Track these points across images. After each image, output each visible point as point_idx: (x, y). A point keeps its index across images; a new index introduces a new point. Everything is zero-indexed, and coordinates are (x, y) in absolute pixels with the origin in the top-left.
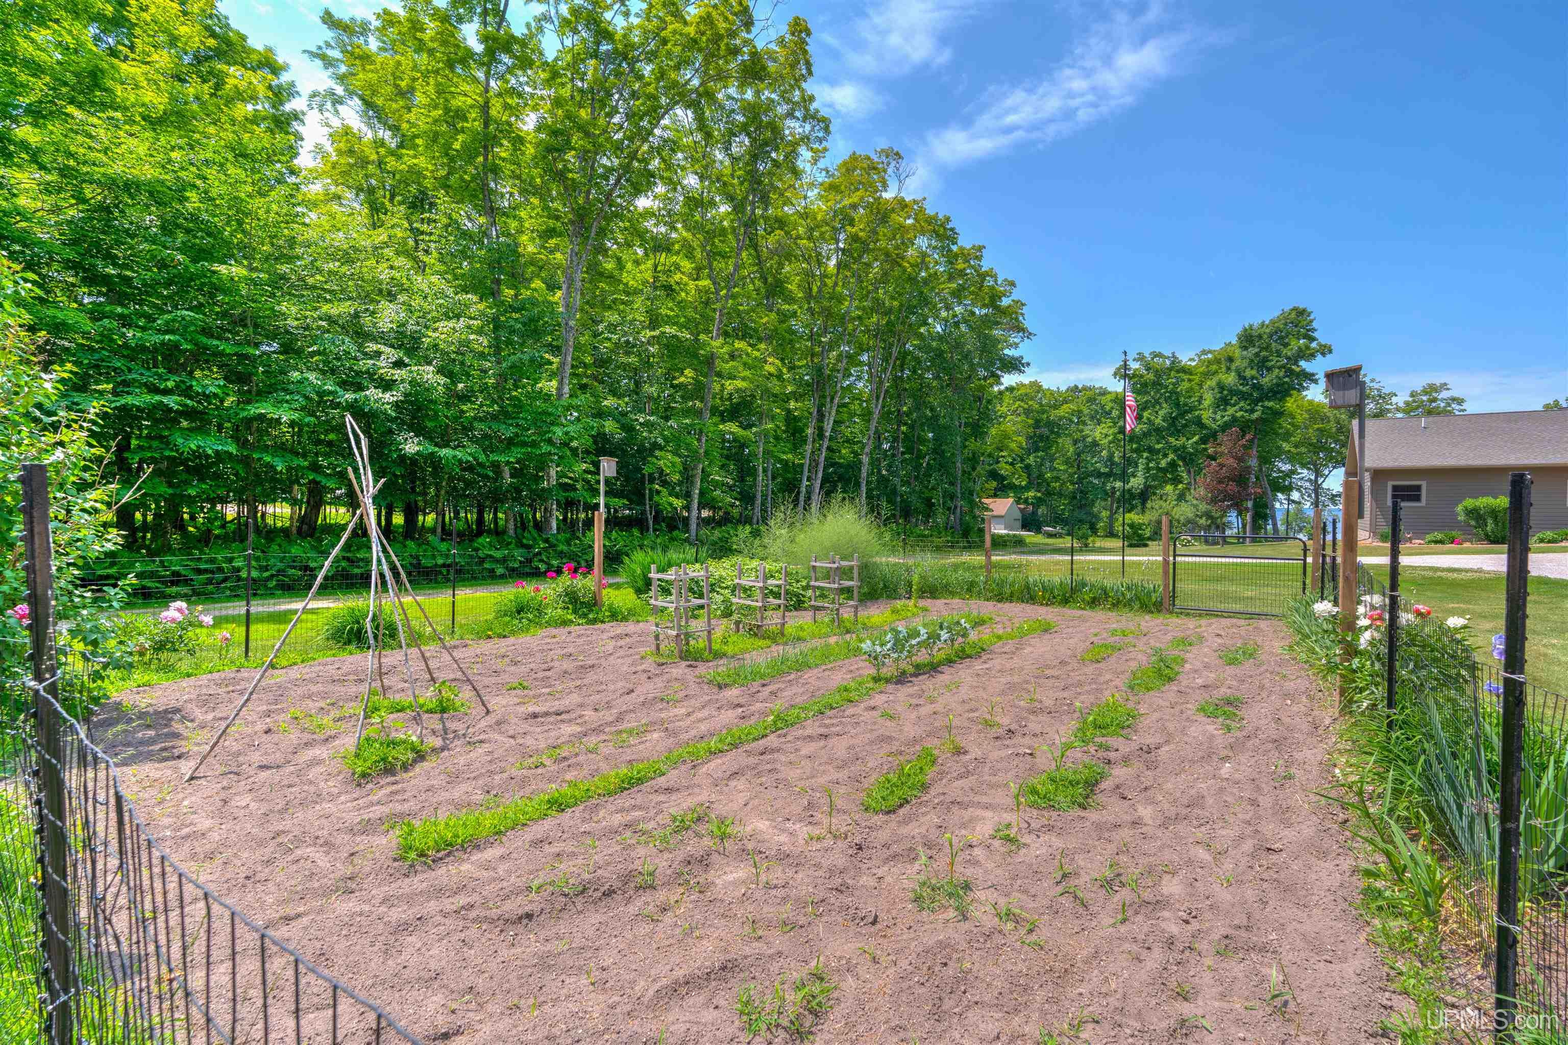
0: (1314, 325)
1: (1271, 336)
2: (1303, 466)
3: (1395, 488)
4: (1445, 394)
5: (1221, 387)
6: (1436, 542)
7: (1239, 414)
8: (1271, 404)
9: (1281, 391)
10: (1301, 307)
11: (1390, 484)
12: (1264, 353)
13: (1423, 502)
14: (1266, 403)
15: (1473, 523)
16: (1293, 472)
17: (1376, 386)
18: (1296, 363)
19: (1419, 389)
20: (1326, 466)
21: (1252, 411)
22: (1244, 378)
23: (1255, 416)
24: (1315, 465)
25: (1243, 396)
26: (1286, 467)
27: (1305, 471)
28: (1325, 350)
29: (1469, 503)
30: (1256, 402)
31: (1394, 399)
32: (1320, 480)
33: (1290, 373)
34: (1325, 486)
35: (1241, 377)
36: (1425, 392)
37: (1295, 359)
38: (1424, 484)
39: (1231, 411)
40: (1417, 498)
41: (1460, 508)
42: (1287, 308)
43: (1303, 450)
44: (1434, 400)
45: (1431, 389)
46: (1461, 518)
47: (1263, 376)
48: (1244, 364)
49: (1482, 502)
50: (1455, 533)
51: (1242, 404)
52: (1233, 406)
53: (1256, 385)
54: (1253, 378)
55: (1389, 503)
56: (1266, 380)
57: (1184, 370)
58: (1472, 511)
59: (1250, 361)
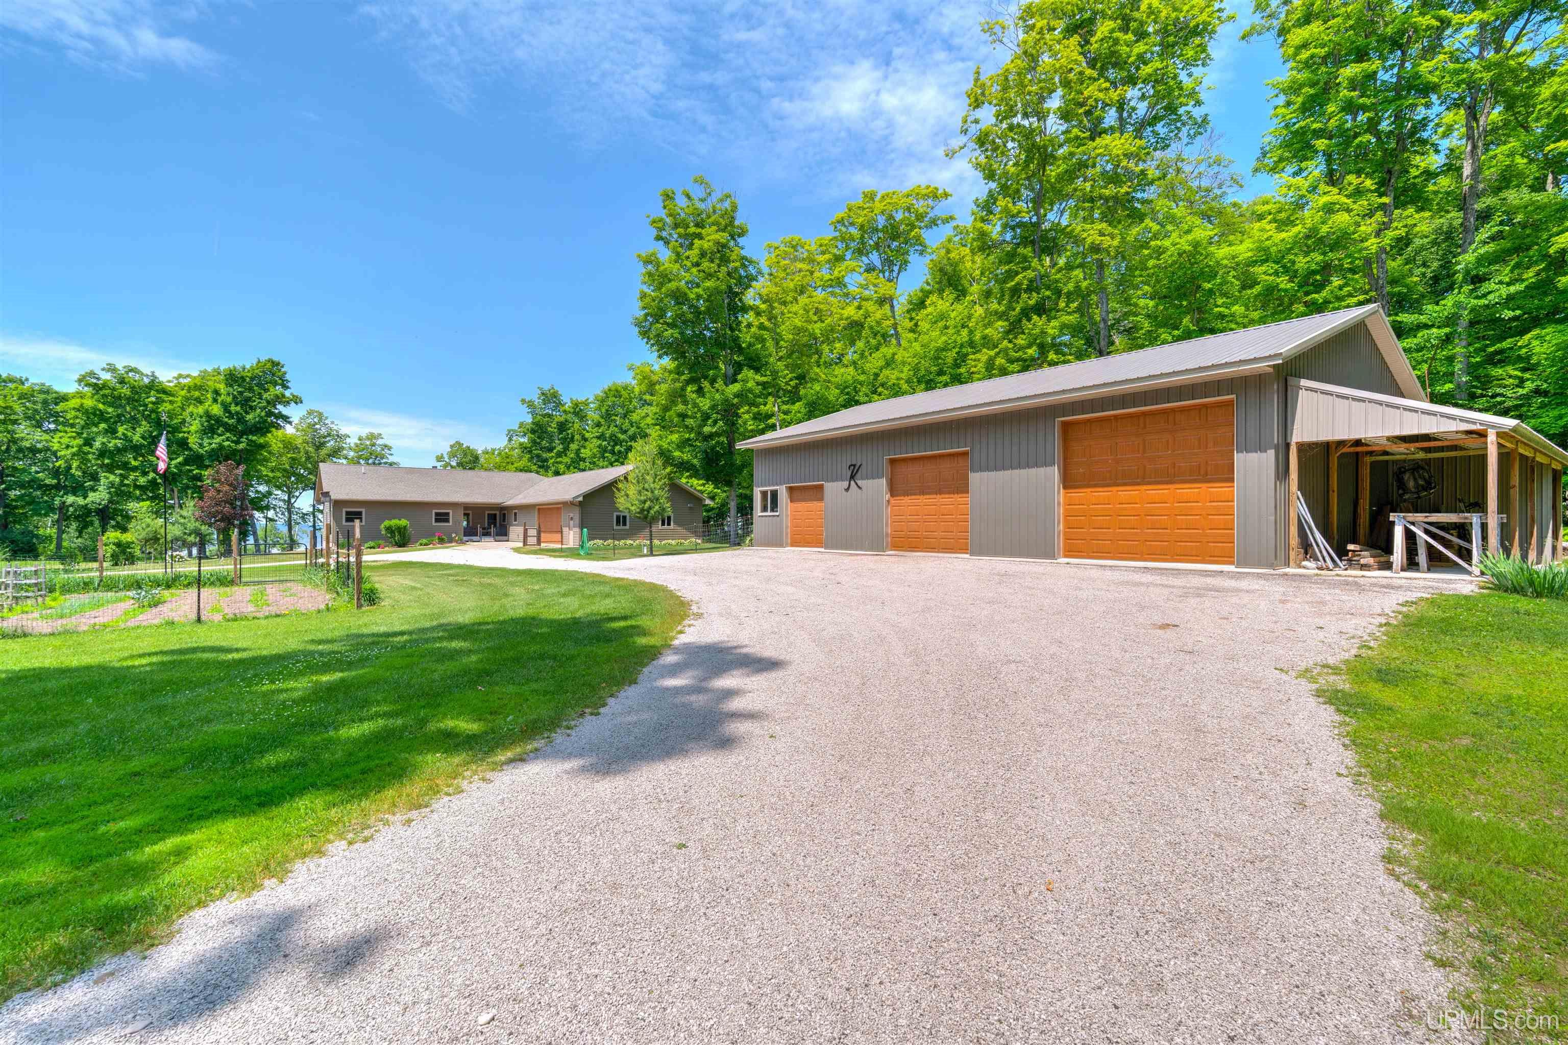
0: (287, 376)
1: (252, 379)
2: (279, 488)
4: (380, 442)
5: (208, 415)
7: (226, 443)
8: (254, 438)
9: (262, 428)
10: (276, 359)
11: (344, 510)
12: (246, 394)
14: (250, 437)
15: (389, 535)
16: (269, 493)
17: (335, 428)
18: (275, 406)
19: (364, 435)
20: (297, 489)
21: (237, 442)
22: (230, 412)
23: (241, 446)
24: (288, 488)
25: (228, 428)
26: (263, 488)
27: (279, 492)
28: (297, 400)
29: (387, 523)
30: (242, 434)
31: (348, 440)
32: (293, 500)
33: (270, 414)
34: (296, 505)
35: (226, 407)
36: (368, 438)
37: (273, 402)
38: (363, 510)
39: (218, 440)
41: (382, 526)
42: (263, 359)
43: (278, 474)
44: (373, 445)
45: (372, 437)
46: (383, 532)
47: (247, 413)
48: (229, 399)
49: (394, 522)
50: (381, 542)
51: (228, 435)
52: (220, 435)
53: (241, 420)
54: (237, 413)
55: (344, 523)
56: (249, 417)
57: (164, 392)
58: (389, 529)
59: (235, 397)
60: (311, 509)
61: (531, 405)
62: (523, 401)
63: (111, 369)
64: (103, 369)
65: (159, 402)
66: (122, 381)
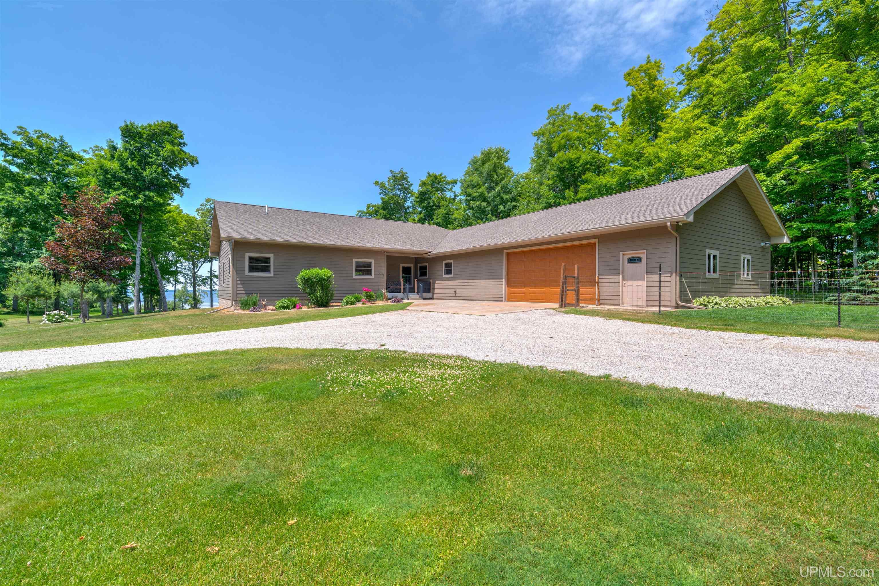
0: (185, 140)
1: (150, 136)
3: (251, 259)
6: (285, 307)
7: (122, 197)
8: (152, 196)
11: (247, 255)
12: (143, 150)
13: (272, 274)
14: (147, 193)
15: (308, 290)
18: (171, 166)
21: (135, 197)
22: (126, 168)
23: (138, 202)
24: (193, 259)
25: (125, 183)
28: (194, 161)
29: (305, 273)
30: (140, 190)
32: (196, 270)
33: (167, 174)
35: (123, 164)
37: (171, 163)
38: (272, 256)
40: (267, 269)
41: (299, 277)
43: (184, 247)
46: (300, 286)
47: (144, 169)
48: (126, 155)
49: (314, 272)
50: (296, 300)
51: (124, 189)
52: (117, 190)
53: (137, 177)
54: (134, 168)
55: (247, 273)
56: (146, 173)
57: (73, 156)
58: (307, 281)
59: (132, 154)
60: (209, 275)
61: (382, 187)
62: (376, 183)
63: (22, 131)
64: (15, 132)
65: (67, 164)
66: (30, 143)
